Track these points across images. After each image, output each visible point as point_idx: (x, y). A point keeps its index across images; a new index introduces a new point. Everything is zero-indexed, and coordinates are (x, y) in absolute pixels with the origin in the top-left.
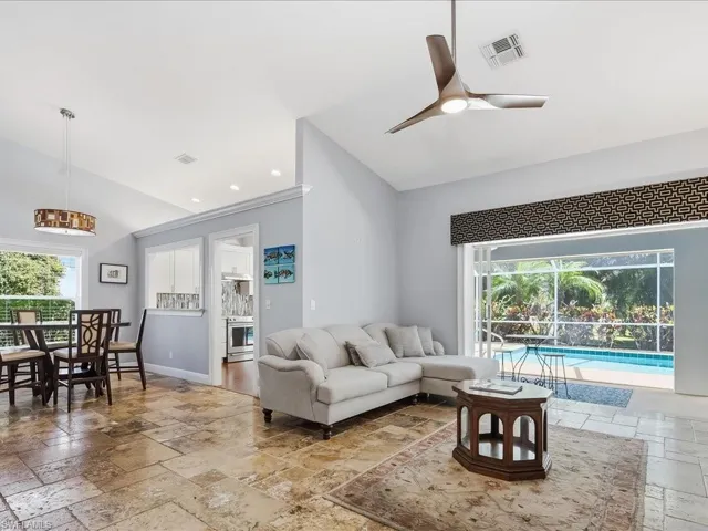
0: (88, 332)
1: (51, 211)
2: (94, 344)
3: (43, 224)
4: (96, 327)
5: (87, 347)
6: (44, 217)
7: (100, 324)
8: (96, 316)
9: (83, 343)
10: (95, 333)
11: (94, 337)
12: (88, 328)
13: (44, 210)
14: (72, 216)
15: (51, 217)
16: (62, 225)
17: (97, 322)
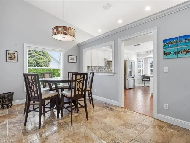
0: (79, 84)
1: (60, 27)
2: (81, 90)
3: (56, 33)
4: (82, 81)
5: (78, 91)
6: (57, 30)
7: (83, 80)
8: (82, 76)
9: (77, 90)
10: (81, 84)
11: (81, 87)
12: (79, 82)
13: (57, 27)
14: (68, 29)
15: (60, 29)
16: (65, 33)
17: (82, 79)
